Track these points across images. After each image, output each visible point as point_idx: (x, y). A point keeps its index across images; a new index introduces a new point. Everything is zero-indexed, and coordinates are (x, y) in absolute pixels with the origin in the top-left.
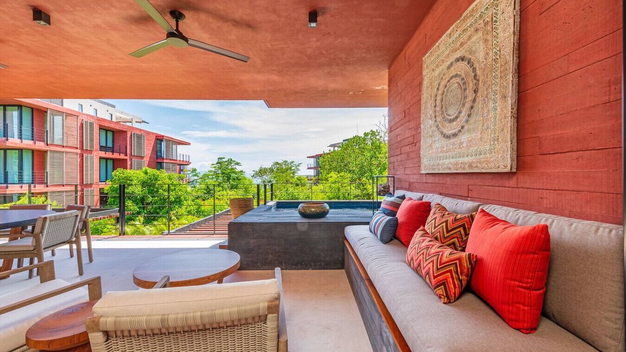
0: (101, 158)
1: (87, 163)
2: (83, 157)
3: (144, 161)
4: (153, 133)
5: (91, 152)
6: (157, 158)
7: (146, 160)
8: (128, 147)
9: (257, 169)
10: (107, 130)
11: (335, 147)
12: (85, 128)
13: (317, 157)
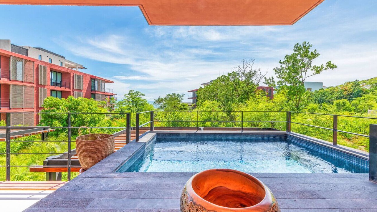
0: (52, 91)
1: (41, 93)
2: (38, 89)
3: (82, 93)
4: (89, 75)
5: (44, 86)
6: (91, 91)
7: (84, 92)
8: (71, 83)
9: (157, 98)
10: (57, 72)
11: (205, 85)
12: (40, 70)
13: (194, 91)
